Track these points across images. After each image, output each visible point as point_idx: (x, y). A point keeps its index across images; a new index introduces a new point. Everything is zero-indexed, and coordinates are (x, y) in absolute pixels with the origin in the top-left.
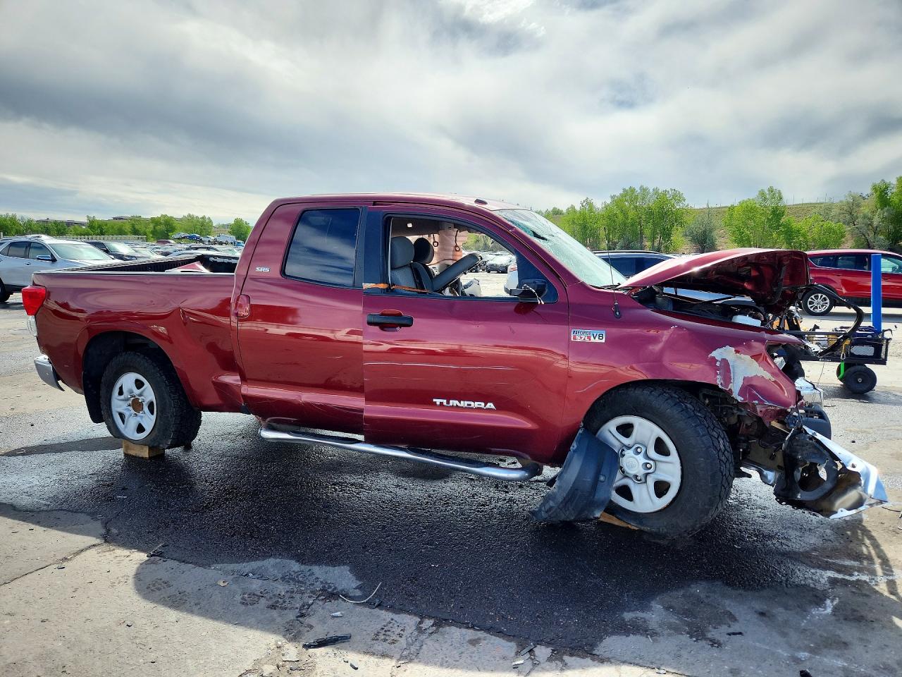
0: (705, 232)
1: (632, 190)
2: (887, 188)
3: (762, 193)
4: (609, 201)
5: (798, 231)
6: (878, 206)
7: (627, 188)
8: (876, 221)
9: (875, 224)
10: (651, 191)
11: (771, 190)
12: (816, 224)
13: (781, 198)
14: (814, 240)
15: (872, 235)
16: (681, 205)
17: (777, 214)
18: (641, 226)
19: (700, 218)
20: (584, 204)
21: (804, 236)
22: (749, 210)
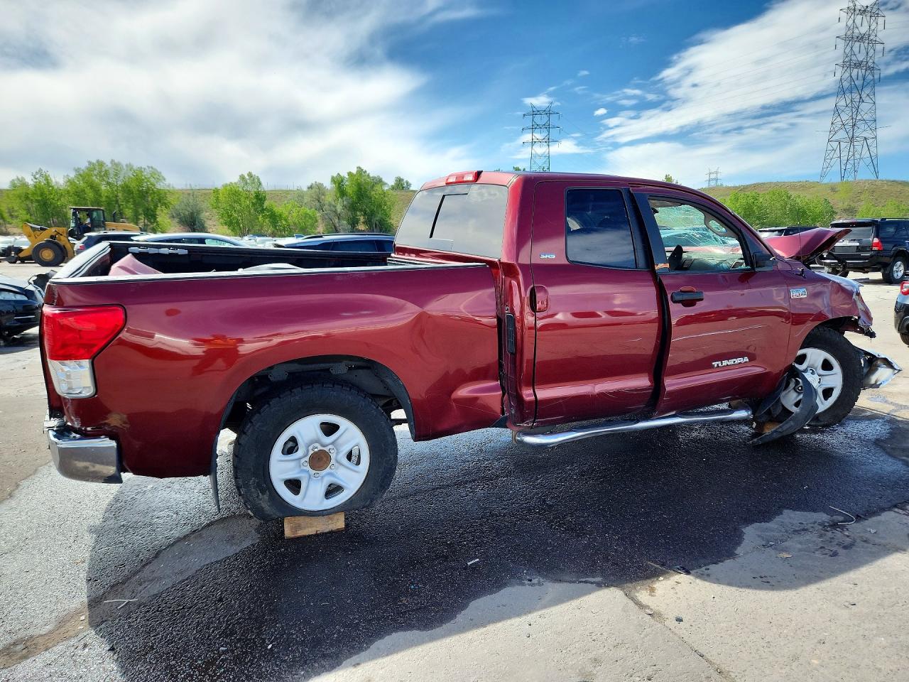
0: (192, 213)
1: (101, 164)
2: (342, 181)
3: (242, 177)
4: (72, 175)
5: (280, 215)
6: (338, 195)
7: (94, 161)
8: (339, 208)
9: (339, 211)
10: (125, 167)
11: (250, 175)
12: (294, 210)
13: (260, 184)
14: (295, 224)
15: (337, 220)
16: (162, 184)
17: (260, 198)
18: (119, 206)
19: (185, 200)
20: (37, 176)
21: (286, 220)
22: (234, 194)
